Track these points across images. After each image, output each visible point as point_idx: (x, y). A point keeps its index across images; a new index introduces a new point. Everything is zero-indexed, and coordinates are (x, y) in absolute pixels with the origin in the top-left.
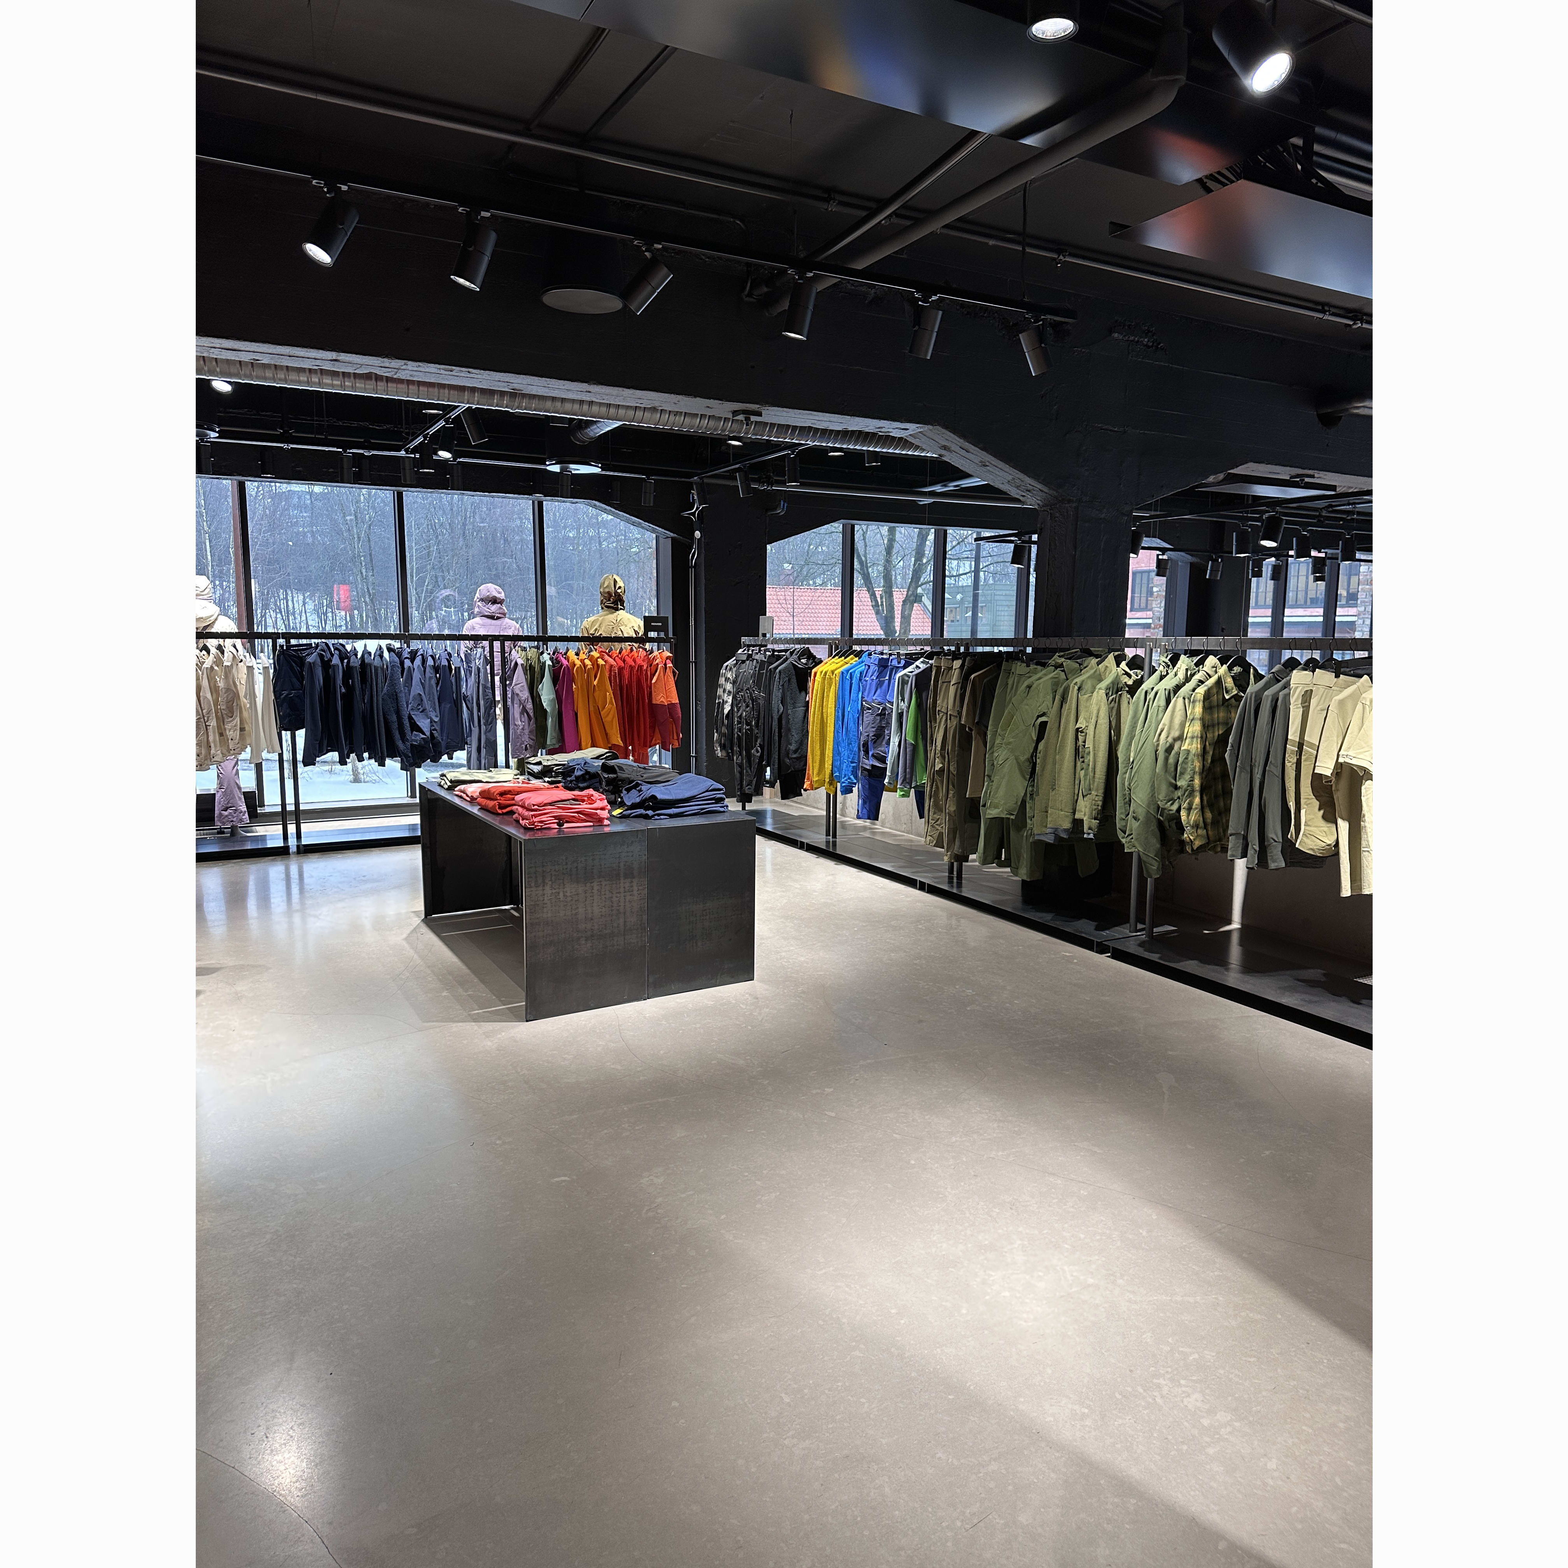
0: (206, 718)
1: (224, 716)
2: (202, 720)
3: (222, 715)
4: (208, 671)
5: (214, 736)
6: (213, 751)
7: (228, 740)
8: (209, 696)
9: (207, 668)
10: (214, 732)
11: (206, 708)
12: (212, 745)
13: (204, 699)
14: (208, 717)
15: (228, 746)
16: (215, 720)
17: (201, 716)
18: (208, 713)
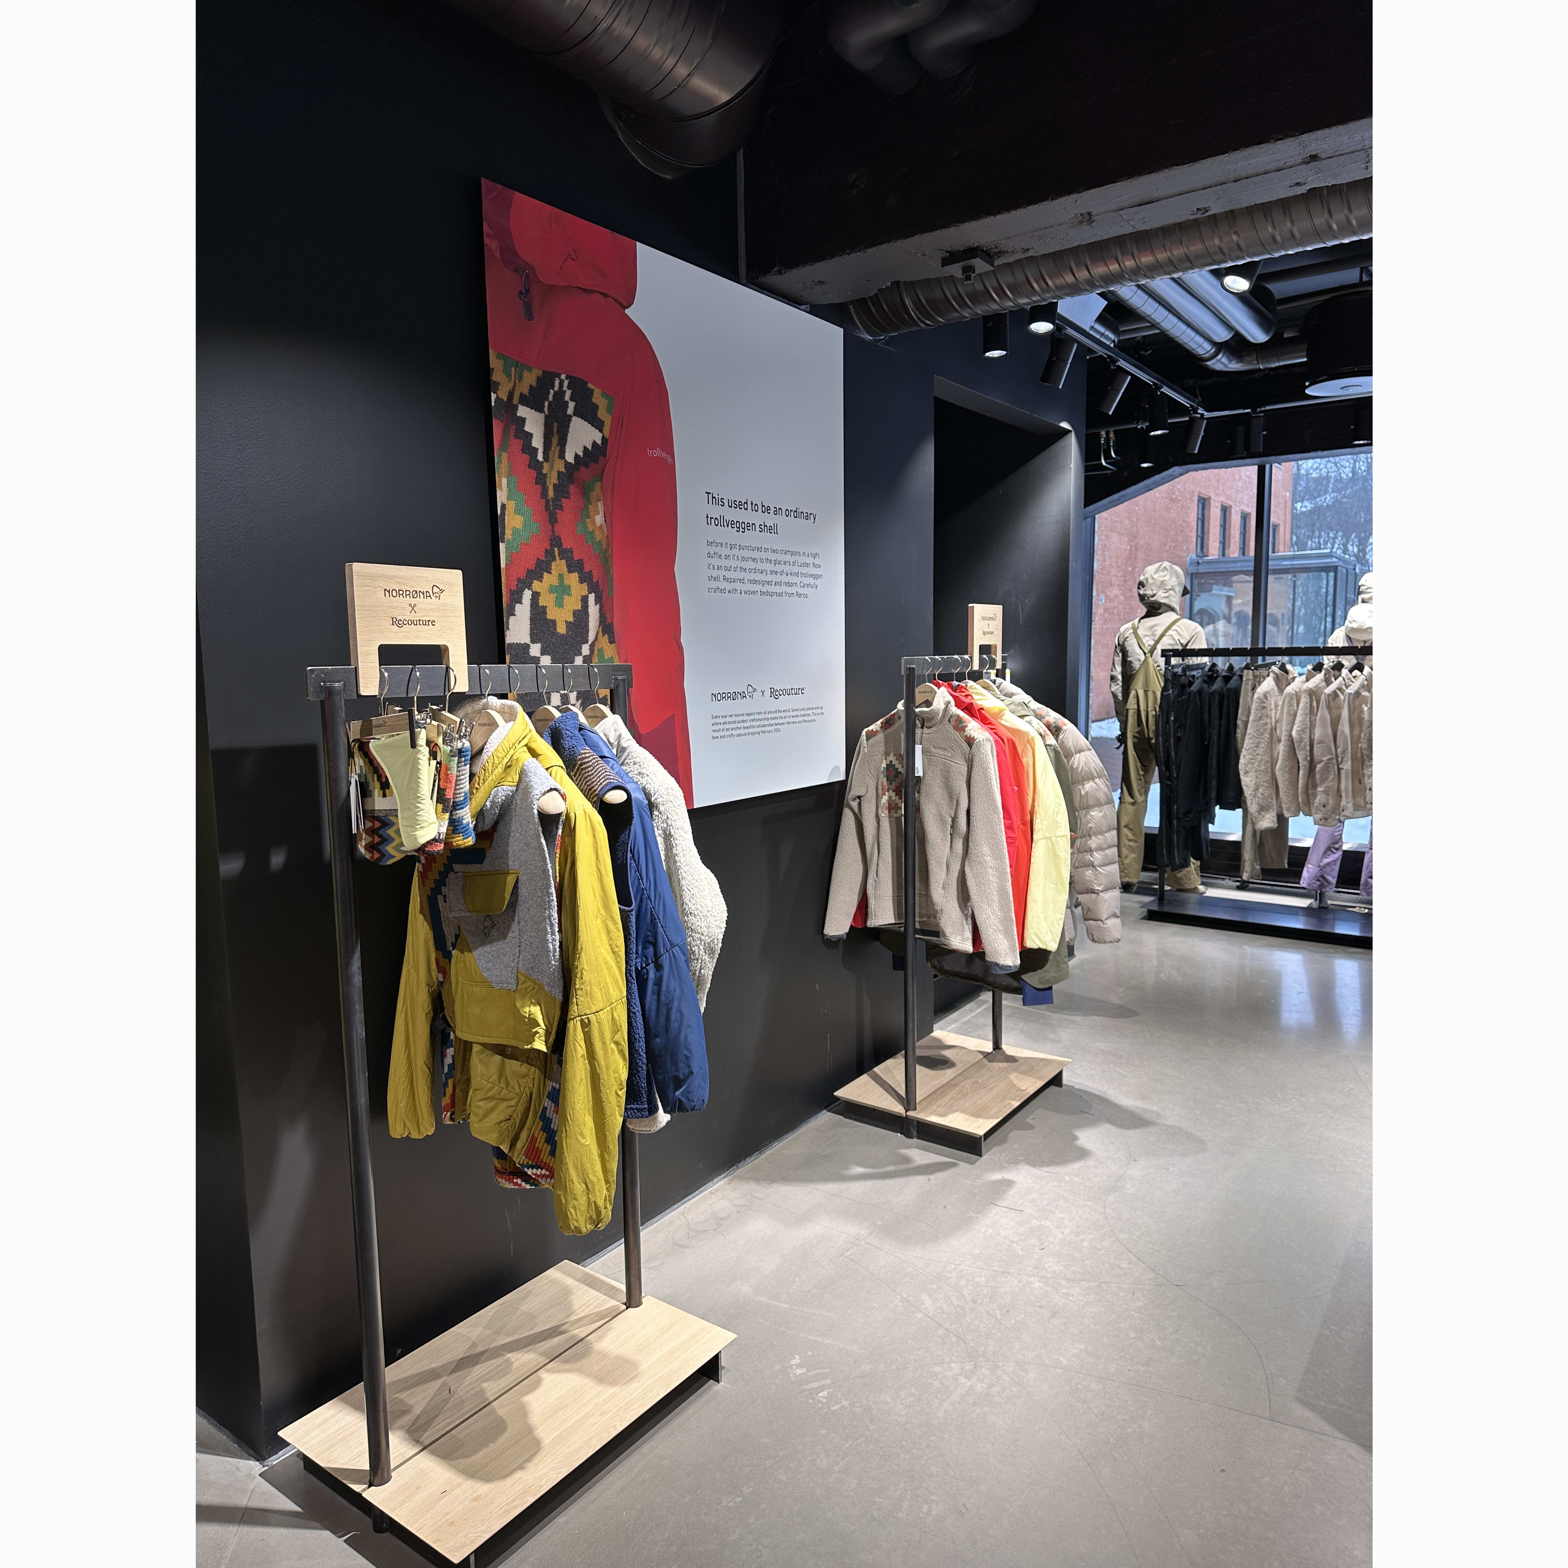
0: (1340, 759)
1: (1365, 757)
2: (1334, 761)
3: (1362, 757)
4: (1351, 697)
5: (1347, 784)
6: (1343, 803)
7: (1365, 790)
8: (1347, 730)
9: (1350, 694)
10: (1347, 778)
11: (1342, 746)
12: (1343, 794)
13: (1340, 735)
14: (1342, 758)
15: (1365, 797)
16: (1349, 762)
17: (1334, 756)
18: (1343, 752)
